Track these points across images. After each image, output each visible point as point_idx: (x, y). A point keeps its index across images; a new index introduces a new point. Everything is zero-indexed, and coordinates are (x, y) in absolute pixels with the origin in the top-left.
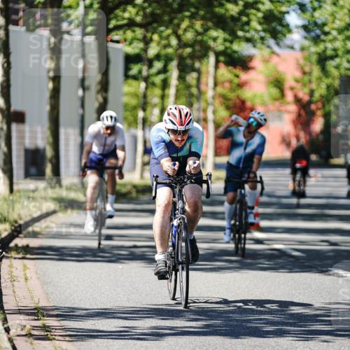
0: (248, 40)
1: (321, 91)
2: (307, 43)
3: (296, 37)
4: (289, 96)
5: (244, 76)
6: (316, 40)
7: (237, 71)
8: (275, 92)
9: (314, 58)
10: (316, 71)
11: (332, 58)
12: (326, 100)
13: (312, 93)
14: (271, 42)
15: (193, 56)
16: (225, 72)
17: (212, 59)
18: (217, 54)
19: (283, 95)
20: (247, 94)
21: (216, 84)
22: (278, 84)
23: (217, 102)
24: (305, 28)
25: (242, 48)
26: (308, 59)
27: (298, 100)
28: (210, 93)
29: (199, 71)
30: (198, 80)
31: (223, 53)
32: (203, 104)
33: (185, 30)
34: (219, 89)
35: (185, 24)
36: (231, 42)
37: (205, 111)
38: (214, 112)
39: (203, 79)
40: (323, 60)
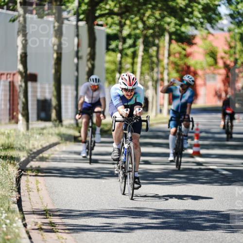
0: (192, 24)
2: (232, 26)
3: (225, 22)
4: (221, 63)
5: (189, 49)
6: (239, 24)
7: (184, 46)
8: (210, 60)
9: (238, 37)
10: (239, 46)
13: (236, 61)
14: (208, 26)
15: (153, 36)
16: (175, 47)
17: (167, 37)
18: (171, 34)
19: (216, 62)
20: (191, 62)
21: (169, 55)
22: (213, 54)
23: (170, 67)
24: (231, 16)
25: (188, 30)
26: (233, 37)
27: (226, 66)
28: (166, 61)
29: (158, 46)
30: (158, 52)
31: (175, 33)
32: (161, 69)
33: (148, 17)
34: (172, 58)
35: (148, 13)
36: (180, 26)
37: (162, 73)
38: (168, 74)
39: (161, 52)
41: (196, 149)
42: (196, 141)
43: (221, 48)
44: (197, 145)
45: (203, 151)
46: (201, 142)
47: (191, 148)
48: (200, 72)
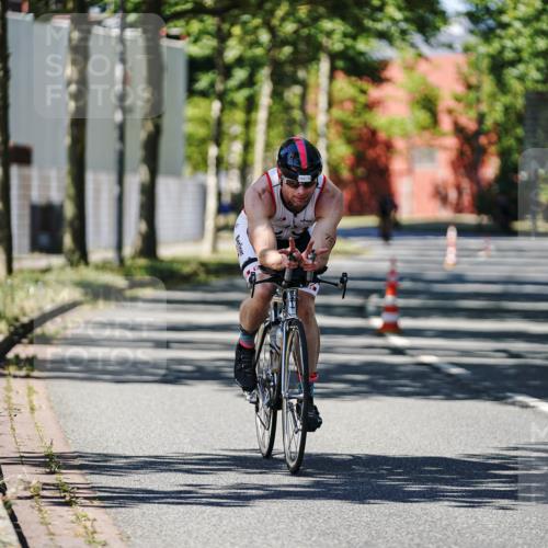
0: (383, 36)
1: (495, 114)
2: (473, 40)
3: (457, 30)
4: (446, 123)
5: (375, 92)
6: (487, 36)
7: (365, 85)
8: (423, 116)
9: (485, 63)
10: (488, 85)
11: (513, 63)
12: (502, 129)
13: (481, 118)
14: (417, 38)
15: (294, 61)
16: (345, 86)
17: (325, 65)
18: (333, 57)
19: (435, 121)
20: (379, 120)
21: (331, 104)
22: (428, 104)
23: (333, 132)
24: (471, 16)
25: (372, 48)
26: (475, 66)
27: (459, 130)
28: (321, 119)
29: (304, 84)
30: (303, 97)
31: (342, 55)
32: (310, 134)
33: (283, 19)
34: (337, 113)
35: (282, 10)
36: (354, 38)
38: (328, 148)
39: (311, 97)
40: (498, 66)
41: (389, 317)
42: (389, 299)
43: (448, 89)
44: (393, 309)
45: (405, 323)
46: (401, 302)
47: (378, 313)
48: (400, 144)
